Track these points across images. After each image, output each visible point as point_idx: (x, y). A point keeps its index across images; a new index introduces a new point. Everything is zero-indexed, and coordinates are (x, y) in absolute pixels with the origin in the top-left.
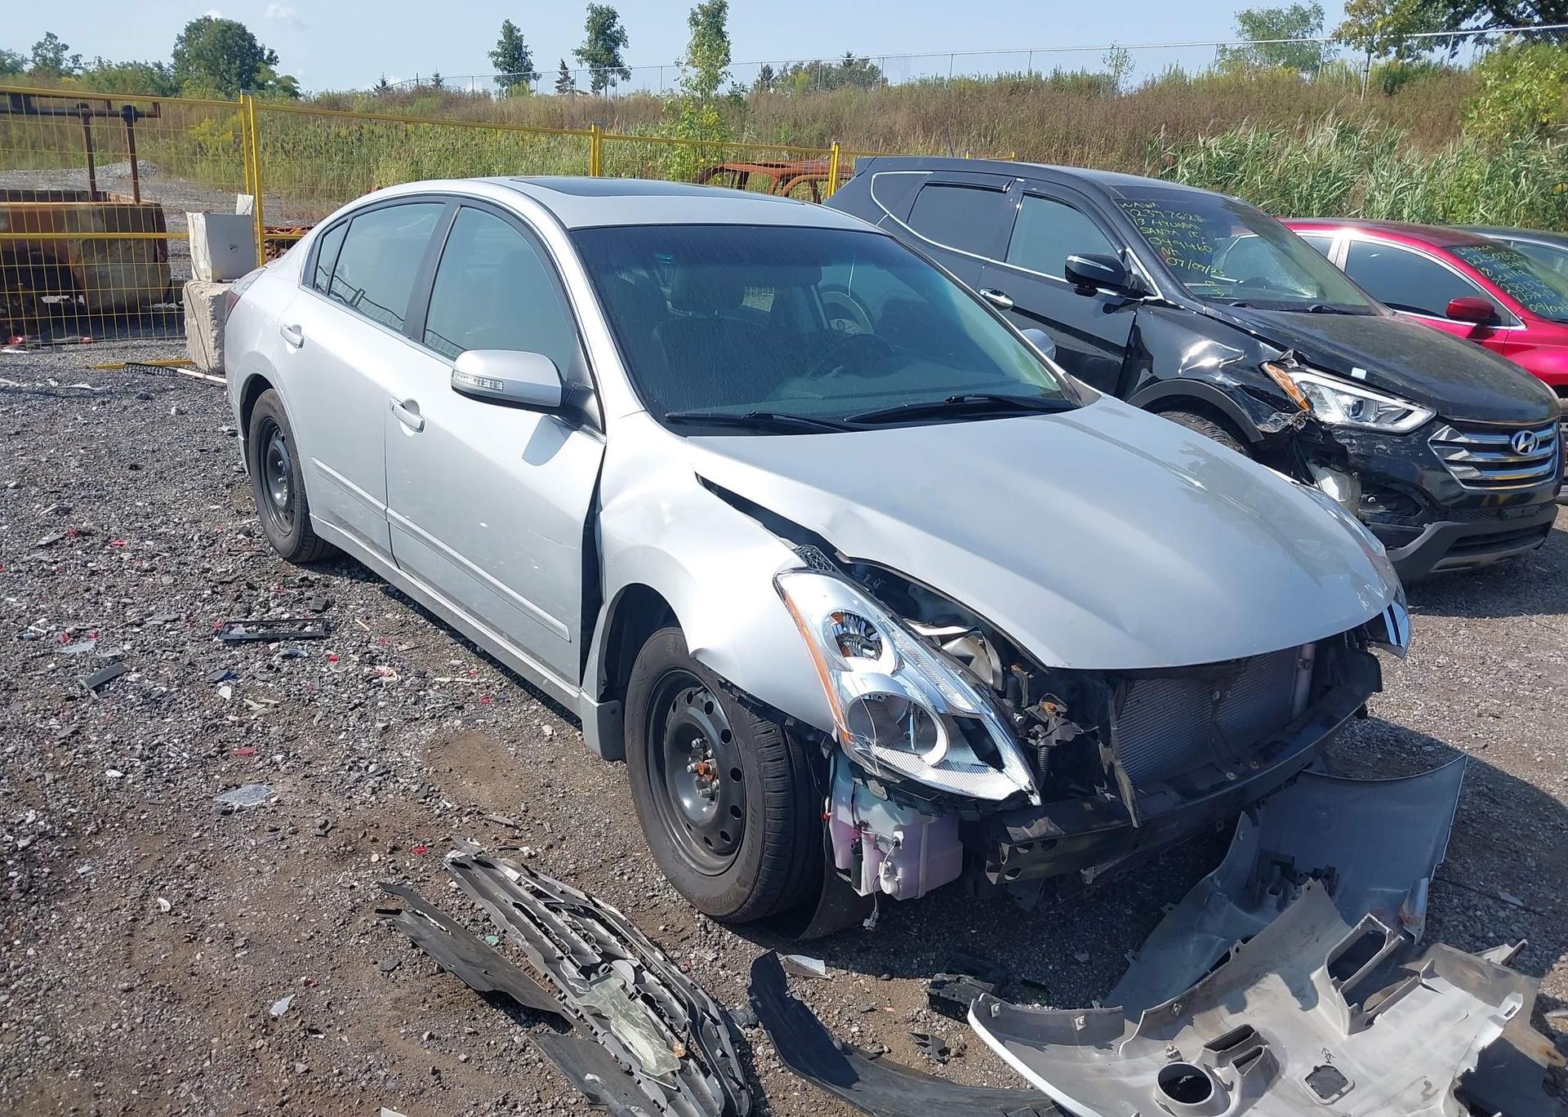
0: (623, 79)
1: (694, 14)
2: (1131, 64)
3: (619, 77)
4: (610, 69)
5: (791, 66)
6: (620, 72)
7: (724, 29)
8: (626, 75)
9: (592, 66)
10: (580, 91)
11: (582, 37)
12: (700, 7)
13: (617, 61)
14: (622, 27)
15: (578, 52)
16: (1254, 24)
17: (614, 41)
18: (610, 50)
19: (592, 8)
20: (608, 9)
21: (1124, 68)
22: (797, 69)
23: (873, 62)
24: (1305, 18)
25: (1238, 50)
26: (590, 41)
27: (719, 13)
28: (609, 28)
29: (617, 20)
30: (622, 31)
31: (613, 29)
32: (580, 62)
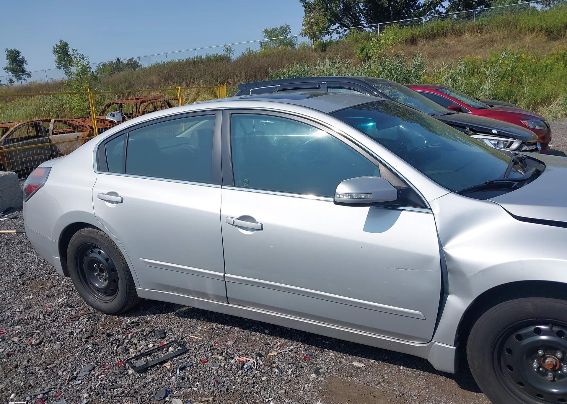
0: (28, 77)
1: (55, 48)
2: (233, 50)
3: (27, 77)
4: (21, 74)
5: (101, 64)
6: (27, 74)
7: (69, 53)
8: (29, 75)
9: (13, 73)
10: (5, 85)
11: (6, 62)
12: (57, 45)
13: (24, 70)
14: (23, 57)
15: (5, 69)
16: (269, 33)
17: (20, 62)
18: (20, 66)
19: (7, 50)
20: (15, 50)
21: (231, 52)
22: (104, 65)
23: (135, 59)
24: (285, 30)
25: (266, 42)
26: (10, 64)
27: (65, 47)
28: (17, 57)
29: (20, 54)
30: (23, 58)
31: (19, 58)
32: (7, 72)
